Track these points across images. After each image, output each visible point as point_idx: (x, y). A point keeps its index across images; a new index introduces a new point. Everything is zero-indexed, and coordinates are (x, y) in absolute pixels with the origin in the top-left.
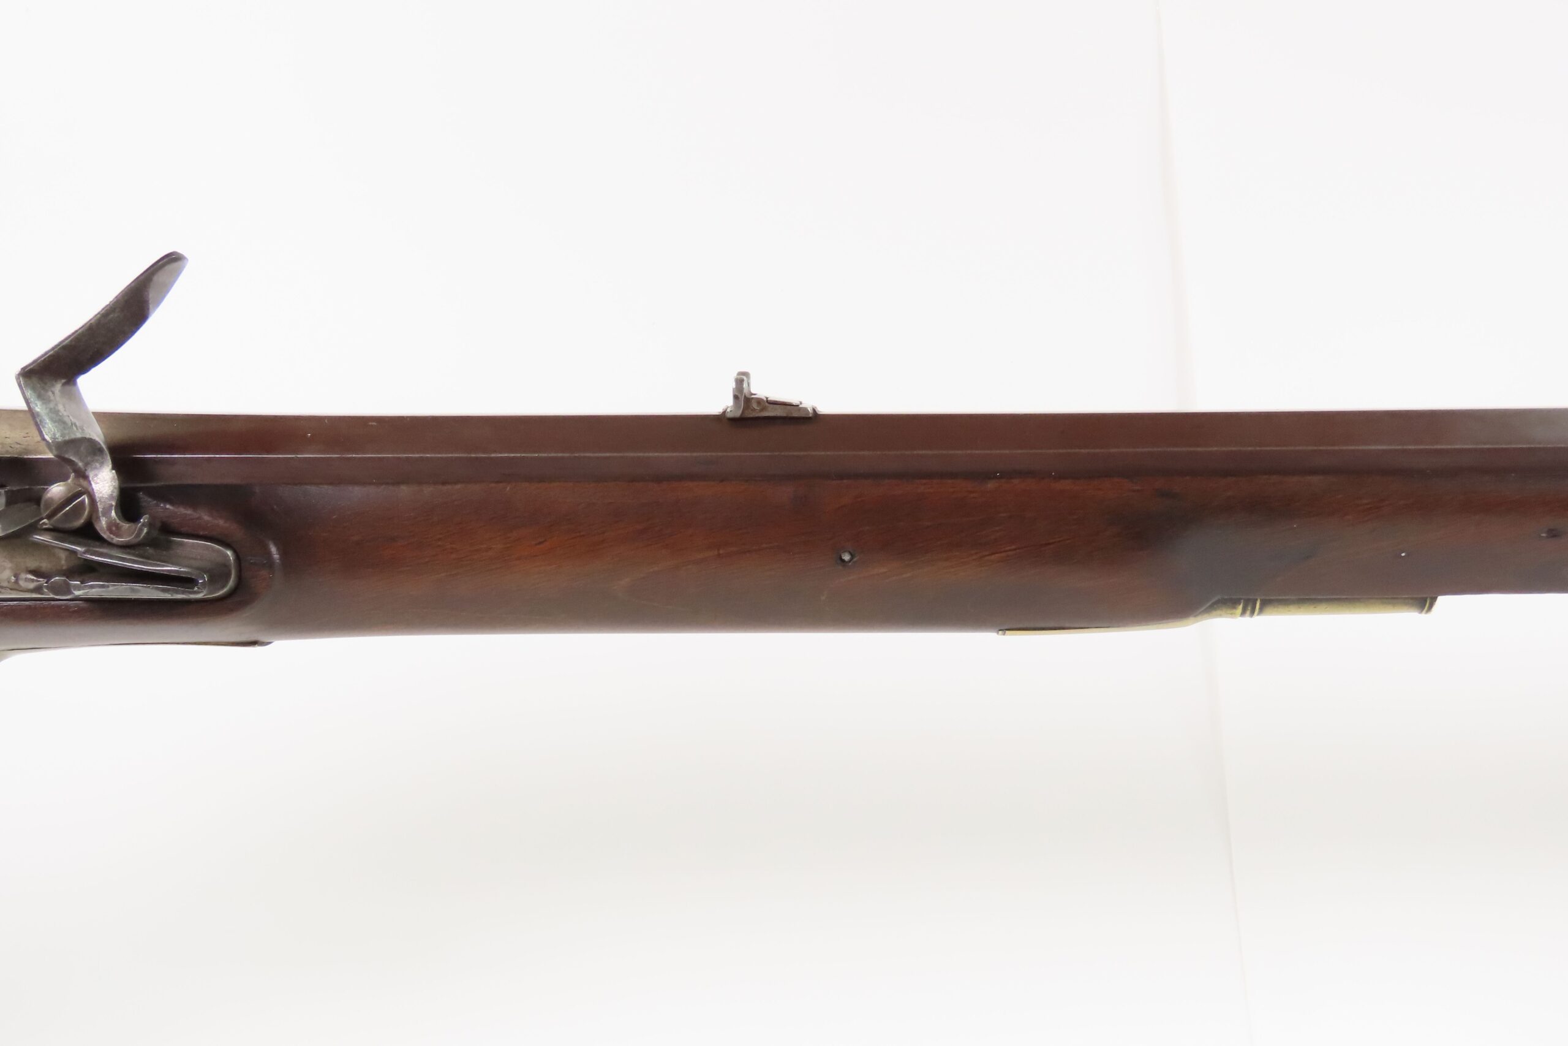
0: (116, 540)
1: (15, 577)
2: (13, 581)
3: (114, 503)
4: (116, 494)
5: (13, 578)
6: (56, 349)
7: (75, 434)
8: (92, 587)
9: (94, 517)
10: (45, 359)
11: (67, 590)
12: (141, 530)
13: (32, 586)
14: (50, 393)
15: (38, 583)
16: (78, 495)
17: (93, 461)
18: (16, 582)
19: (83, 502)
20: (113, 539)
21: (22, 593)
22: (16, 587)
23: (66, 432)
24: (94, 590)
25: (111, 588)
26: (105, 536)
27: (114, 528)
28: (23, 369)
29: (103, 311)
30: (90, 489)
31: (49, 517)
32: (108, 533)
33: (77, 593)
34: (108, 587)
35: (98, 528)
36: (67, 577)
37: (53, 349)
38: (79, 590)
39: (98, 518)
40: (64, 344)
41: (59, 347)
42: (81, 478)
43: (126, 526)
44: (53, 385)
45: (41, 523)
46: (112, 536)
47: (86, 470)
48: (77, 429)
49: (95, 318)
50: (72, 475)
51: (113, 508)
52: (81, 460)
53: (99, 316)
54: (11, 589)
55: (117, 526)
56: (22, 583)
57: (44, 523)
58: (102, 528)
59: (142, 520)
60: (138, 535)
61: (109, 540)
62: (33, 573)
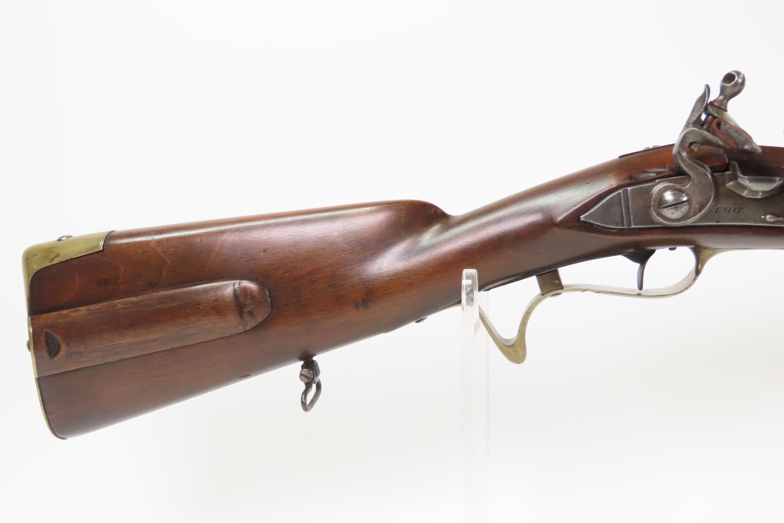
1: (764, 216)
2: (763, 218)
13: (772, 220)
15: (776, 219)
18: (765, 218)
21: (766, 224)
22: (763, 220)
54: (761, 222)
56: (767, 219)
62: (772, 214)
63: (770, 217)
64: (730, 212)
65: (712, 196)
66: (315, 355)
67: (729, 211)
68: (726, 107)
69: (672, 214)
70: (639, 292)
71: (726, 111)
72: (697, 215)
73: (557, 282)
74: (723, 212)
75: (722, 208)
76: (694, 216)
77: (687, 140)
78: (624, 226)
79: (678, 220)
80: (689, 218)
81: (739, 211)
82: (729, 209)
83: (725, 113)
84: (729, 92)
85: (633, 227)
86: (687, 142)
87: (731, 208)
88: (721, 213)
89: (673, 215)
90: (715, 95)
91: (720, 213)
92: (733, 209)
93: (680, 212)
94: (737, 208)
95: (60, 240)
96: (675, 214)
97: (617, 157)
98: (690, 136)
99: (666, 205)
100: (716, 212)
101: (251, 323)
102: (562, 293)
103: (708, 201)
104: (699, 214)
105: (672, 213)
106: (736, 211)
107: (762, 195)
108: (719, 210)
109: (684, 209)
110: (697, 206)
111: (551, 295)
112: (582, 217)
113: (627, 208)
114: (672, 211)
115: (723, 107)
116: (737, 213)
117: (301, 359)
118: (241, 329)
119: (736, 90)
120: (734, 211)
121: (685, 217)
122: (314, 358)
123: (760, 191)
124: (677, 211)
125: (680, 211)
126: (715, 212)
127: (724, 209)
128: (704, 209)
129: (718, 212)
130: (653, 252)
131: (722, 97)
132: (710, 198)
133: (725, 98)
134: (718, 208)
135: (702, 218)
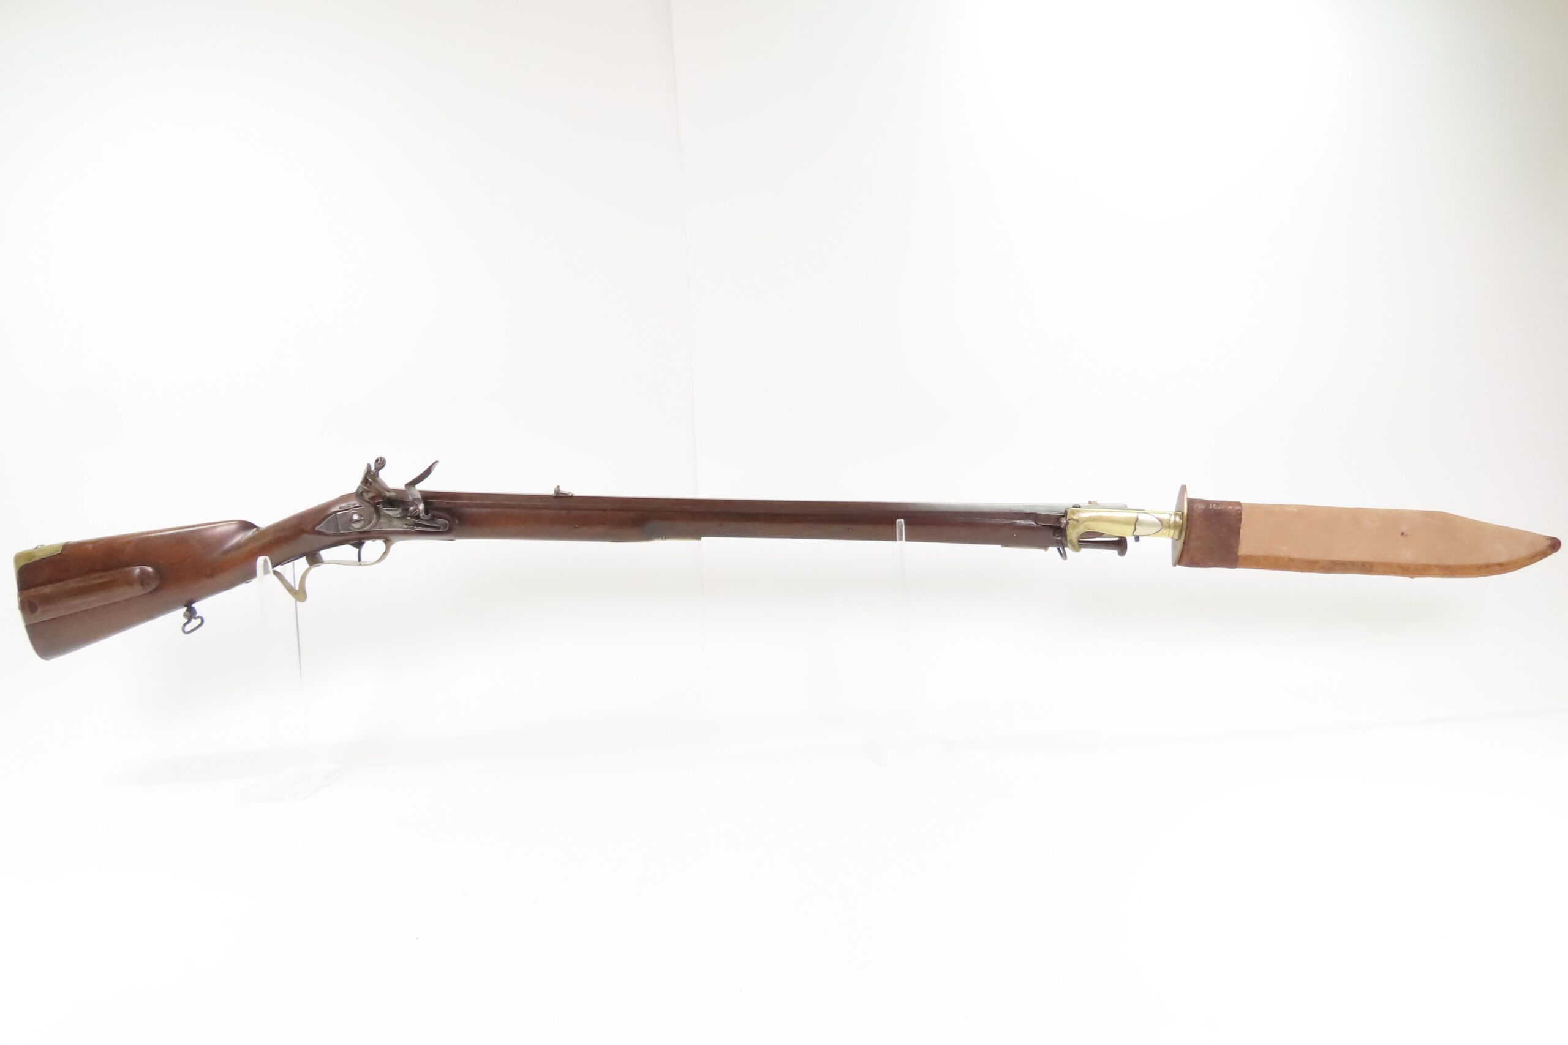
0: (424, 519)
4: (423, 508)
5: (402, 525)
7: (416, 496)
8: (418, 528)
11: (413, 529)
12: (429, 517)
14: (413, 487)
15: (408, 527)
16: (416, 508)
17: (419, 501)
19: (417, 511)
25: (422, 528)
30: (418, 507)
31: (410, 513)
32: (422, 517)
35: (420, 516)
36: (413, 526)
38: (416, 529)
39: (420, 514)
42: (417, 505)
43: (426, 516)
45: (408, 514)
47: (418, 503)
50: (415, 504)
51: (423, 512)
52: (417, 501)
54: (402, 528)
55: (424, 516)
59: (429, 515)
61: (422, 519)
62: (406, 524)
63: (405, 526)
65: (374, 516)
66: (194, 602)
68: (380, 474)
73: (317, 559)
74: (383, 524)
78: (338, 531)
79: (359, 529)
80: (369, 527)
83: (380, 477)
84: (379, 466)
85: (343, 532)
90: (373, 468)
94: (389, 521)
95: (36, 548)
101: (149, 589)
102: (322, 565)
103: (372, 518)
109: (362, 522)
110: (368, 521)
111: (317, 566)
112: (317, 528)
113: (338, 523)
115: (378, 475)
116: (394, 525)
117: (185, 606)
118: (143, 592)
119: (381, 466)
121: (363, 527)
122: (194, 605)
126: (379, 524)
127: (384, 522)
128: (371, 523)
129: (381, 524)
130: (364, 543)
131: (376, 470)
134: (381, 522)
135: (374, 527)
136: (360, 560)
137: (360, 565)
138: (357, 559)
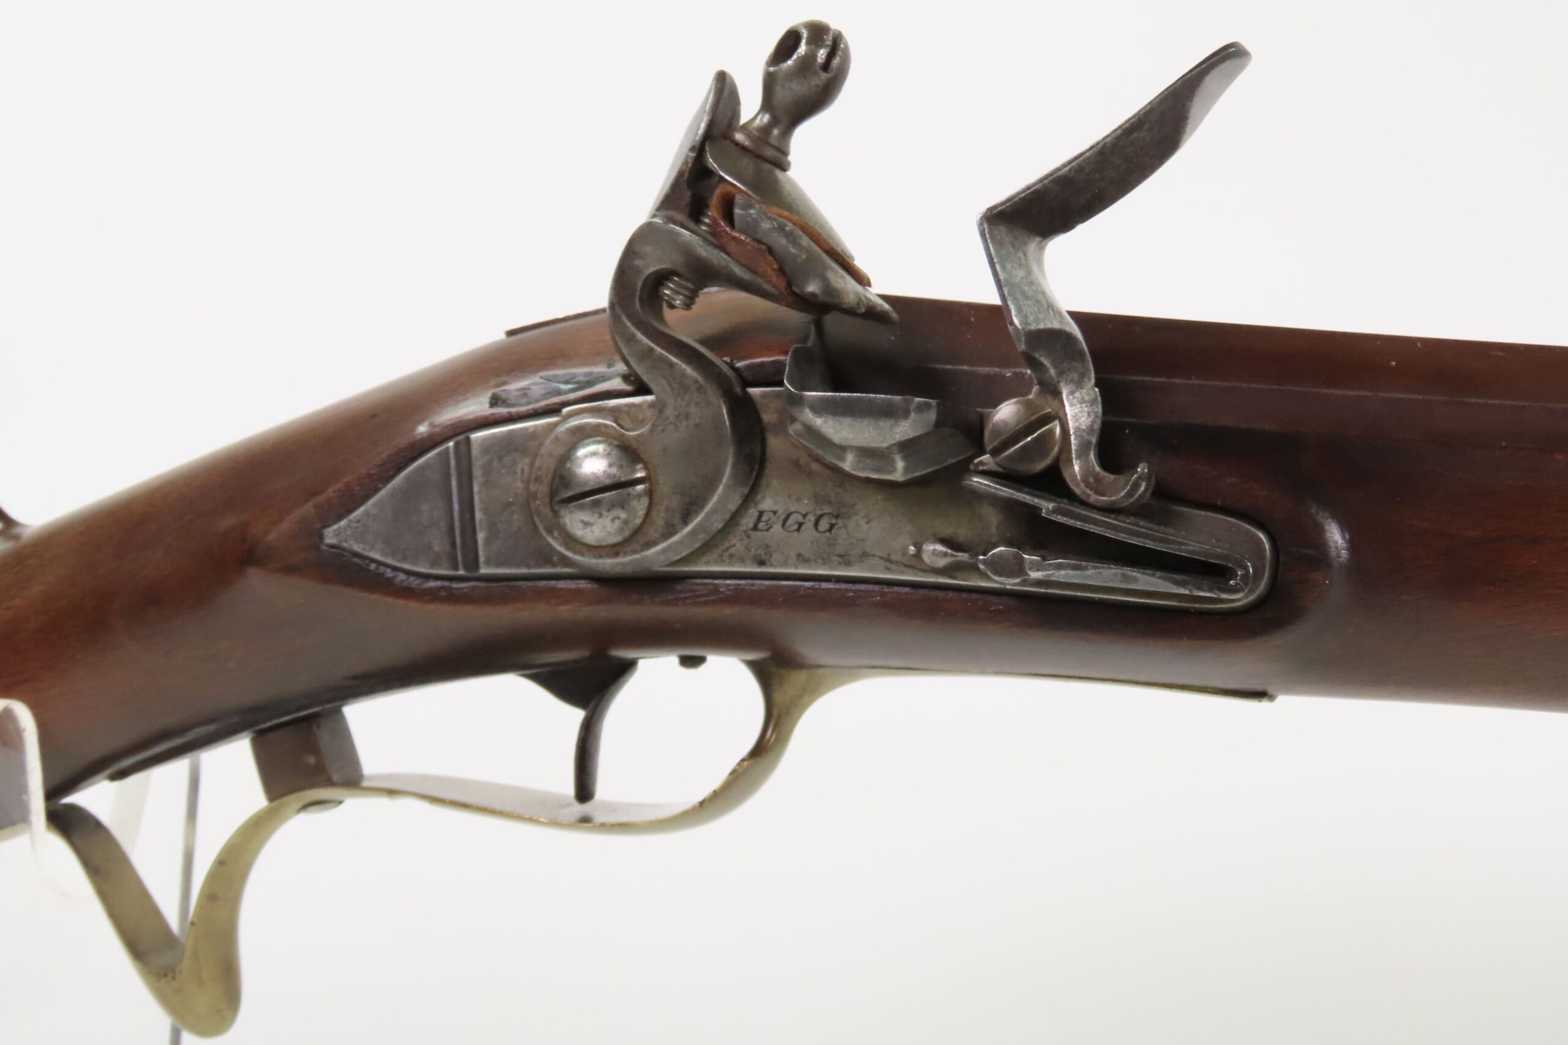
0: (1093, 498)
1: (915, 547)
2: (912, 553)
3: (1094, 440)
4: (1097, 426)
5: (912, 548)
6: (1046, 181)
7: (1052, 323)
8: (1059, 567)
9: (1063, 457)
10: (1026, 196)
11: (1017, 568)
12: (1136, 485)
13: (942, 563)
14: (1021, 254)
15: (954, 559)
16: (1047, 419)
17: (1069, 369)
18: (918, 555)
19: (1051, 432)
20: (1088, 495)
21: (921, 574)
22: (914, 562)
23: (1041, 316)
24: (1062, 572)
25: (1090, 572)
26: (1077, 491)
27: (1091, 480)
28: (990, 209)
29: (1127, 125)
30: (1061, 414)
31: (995, 452)
32: (1082, 485)
33: (1035, 575)
34: (1086, 568)
35: (1066, 475)
36: (1019, 549)
37: (1041, 180)
38: (1038, 570)
39: (1070, 461)
40: (1059, 173)
41: (1050, 178)
42: (1048, 395)
43: (1109, 477)
44: (1025, 244)
45: (976, 461)
46: (1088, 491)
47: (1059, 382)
48: (1054, 314)
49: (1113, 135)
50: (1036, 388)
51: (1093, 447)
52: (1056, 367)
53: (1119, 131)
54: (906, 566)
55: (1098, 479)
56: (926, 558)
57: (981, 463)
58: (1074, 475)
59: (1139, 470)
60: (1130, 494)
61: (1084, 497)
62: (943, 541)
63: (934, 552)
64: (803, 527)
65: (725, 465)
67: (800, 525)
68: (785, 153)
69: (584, 528)
70: (580, 809)
71: (783, 167)
72: (676, 533)
73: (312, 760)
74: (777, 528)
75: (775, 513)
76: (666, 536)
77: (638, 262)
78: (456, 568)
79: (615, 550)
80: (649, 545)
81: (832, 527)
82: (800, 519)
83: (779, 173)
84: (789, 98)
85: (484, 570)
86: (638, 271)
87: (805, 516)
88: (772, 530)
89: (589, 529)
91: (767, 530)
92: (812, 518)
93: (613, 520)
94: (825, 514)
96: (594, 527)
97: (501, 336)
98: (648, 249)
99: (570, 493)
100: (755, 528)
102: (341, 802)
103: (710, 485)
104: (682, 529)
105: (586, 524)
106: (824, 525)
107: (907, 470)
108: (764, 518)
110: (675, 502)
111: (301, 804)
112: (331, 535)
113: (468, 506)
114: (585, 516)
115: (769, 153)
116: (825, 532)
120: (816, 524)
121: (635, 538)
123: (852, 447)
124: (601, 516)
125: (610, 517)
126: (751, 525)
127: (783, 516)
128: (697, 513)
129: (761, 525)
130: (626, 667)
131: (766, 118)
132: (719, 474)
133: (774, 122)
134: (761, 514)
135: (705, 548)
136: (584, 791)
137: (585, 820)
138: (568, 787)
